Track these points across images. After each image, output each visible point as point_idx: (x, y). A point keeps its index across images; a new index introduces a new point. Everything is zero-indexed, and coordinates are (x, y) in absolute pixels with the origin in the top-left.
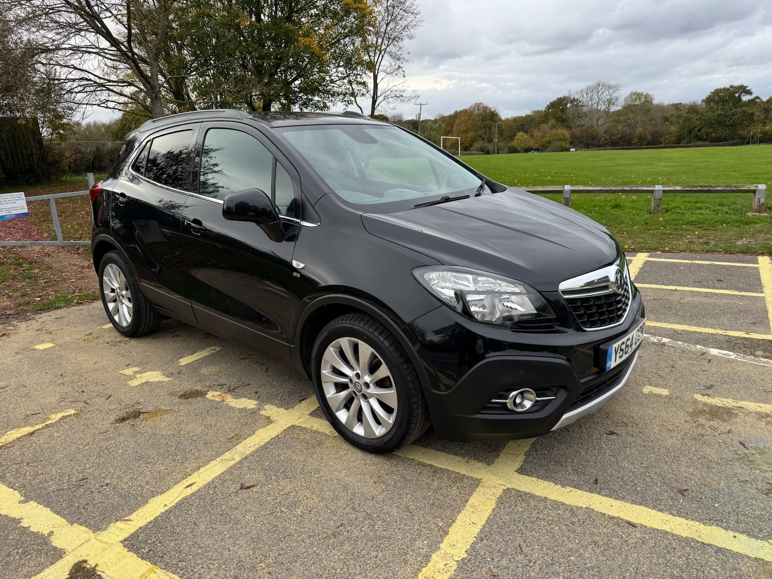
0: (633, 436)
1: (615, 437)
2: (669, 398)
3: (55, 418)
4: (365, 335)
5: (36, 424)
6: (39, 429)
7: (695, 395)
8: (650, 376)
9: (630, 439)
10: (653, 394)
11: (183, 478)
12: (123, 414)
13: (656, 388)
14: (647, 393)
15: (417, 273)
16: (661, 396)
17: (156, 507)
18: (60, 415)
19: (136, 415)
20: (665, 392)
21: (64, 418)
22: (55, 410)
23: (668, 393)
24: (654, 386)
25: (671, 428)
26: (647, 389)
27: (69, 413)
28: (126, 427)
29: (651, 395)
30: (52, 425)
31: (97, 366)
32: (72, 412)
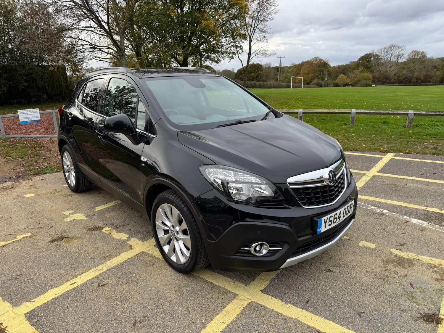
0: (342, 273)
1: (331, 273)
2: (374, 250)
3: (20, 237)
4: (175, 203)
5: (9, 241)
6: (9, 244)
7: (392, 249)
8: (367, 234)
9: (339, 275)
10: (364, 246)
11: (72, 279)
12: (55, 237)
13: (368, 243)
14: (361, 245)
15: (202, 168)
16: (369, 248)
17: (51, 295)
18: (22, 236)
19: (62, 239)
20: (373, 246)
21: (24, 238)
22: (21, 233)
23: (374, 247)
24: (367, 242)
25: (368, 270)
26: (361, 244)
27: (27, 235)
28: (53, 246)
29: (364, 247)
30: (16, 241)
31: (52, 208)
32: (29, 234)
